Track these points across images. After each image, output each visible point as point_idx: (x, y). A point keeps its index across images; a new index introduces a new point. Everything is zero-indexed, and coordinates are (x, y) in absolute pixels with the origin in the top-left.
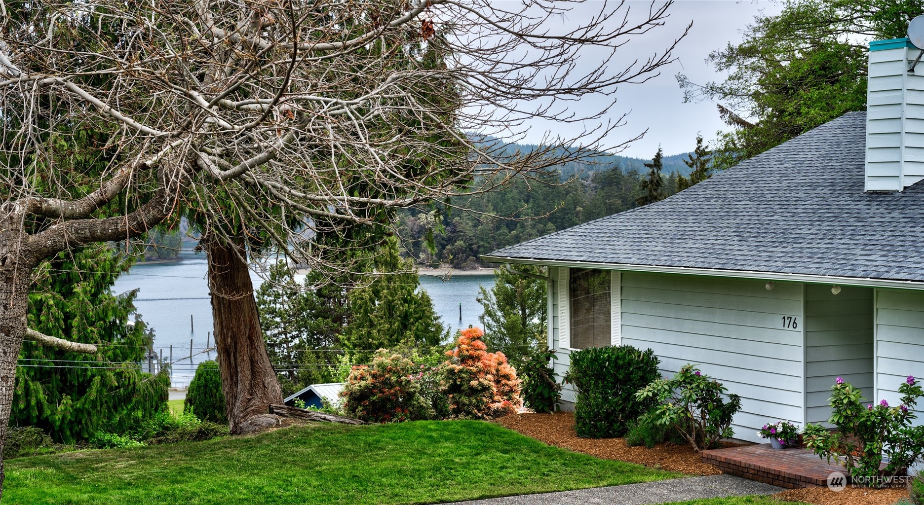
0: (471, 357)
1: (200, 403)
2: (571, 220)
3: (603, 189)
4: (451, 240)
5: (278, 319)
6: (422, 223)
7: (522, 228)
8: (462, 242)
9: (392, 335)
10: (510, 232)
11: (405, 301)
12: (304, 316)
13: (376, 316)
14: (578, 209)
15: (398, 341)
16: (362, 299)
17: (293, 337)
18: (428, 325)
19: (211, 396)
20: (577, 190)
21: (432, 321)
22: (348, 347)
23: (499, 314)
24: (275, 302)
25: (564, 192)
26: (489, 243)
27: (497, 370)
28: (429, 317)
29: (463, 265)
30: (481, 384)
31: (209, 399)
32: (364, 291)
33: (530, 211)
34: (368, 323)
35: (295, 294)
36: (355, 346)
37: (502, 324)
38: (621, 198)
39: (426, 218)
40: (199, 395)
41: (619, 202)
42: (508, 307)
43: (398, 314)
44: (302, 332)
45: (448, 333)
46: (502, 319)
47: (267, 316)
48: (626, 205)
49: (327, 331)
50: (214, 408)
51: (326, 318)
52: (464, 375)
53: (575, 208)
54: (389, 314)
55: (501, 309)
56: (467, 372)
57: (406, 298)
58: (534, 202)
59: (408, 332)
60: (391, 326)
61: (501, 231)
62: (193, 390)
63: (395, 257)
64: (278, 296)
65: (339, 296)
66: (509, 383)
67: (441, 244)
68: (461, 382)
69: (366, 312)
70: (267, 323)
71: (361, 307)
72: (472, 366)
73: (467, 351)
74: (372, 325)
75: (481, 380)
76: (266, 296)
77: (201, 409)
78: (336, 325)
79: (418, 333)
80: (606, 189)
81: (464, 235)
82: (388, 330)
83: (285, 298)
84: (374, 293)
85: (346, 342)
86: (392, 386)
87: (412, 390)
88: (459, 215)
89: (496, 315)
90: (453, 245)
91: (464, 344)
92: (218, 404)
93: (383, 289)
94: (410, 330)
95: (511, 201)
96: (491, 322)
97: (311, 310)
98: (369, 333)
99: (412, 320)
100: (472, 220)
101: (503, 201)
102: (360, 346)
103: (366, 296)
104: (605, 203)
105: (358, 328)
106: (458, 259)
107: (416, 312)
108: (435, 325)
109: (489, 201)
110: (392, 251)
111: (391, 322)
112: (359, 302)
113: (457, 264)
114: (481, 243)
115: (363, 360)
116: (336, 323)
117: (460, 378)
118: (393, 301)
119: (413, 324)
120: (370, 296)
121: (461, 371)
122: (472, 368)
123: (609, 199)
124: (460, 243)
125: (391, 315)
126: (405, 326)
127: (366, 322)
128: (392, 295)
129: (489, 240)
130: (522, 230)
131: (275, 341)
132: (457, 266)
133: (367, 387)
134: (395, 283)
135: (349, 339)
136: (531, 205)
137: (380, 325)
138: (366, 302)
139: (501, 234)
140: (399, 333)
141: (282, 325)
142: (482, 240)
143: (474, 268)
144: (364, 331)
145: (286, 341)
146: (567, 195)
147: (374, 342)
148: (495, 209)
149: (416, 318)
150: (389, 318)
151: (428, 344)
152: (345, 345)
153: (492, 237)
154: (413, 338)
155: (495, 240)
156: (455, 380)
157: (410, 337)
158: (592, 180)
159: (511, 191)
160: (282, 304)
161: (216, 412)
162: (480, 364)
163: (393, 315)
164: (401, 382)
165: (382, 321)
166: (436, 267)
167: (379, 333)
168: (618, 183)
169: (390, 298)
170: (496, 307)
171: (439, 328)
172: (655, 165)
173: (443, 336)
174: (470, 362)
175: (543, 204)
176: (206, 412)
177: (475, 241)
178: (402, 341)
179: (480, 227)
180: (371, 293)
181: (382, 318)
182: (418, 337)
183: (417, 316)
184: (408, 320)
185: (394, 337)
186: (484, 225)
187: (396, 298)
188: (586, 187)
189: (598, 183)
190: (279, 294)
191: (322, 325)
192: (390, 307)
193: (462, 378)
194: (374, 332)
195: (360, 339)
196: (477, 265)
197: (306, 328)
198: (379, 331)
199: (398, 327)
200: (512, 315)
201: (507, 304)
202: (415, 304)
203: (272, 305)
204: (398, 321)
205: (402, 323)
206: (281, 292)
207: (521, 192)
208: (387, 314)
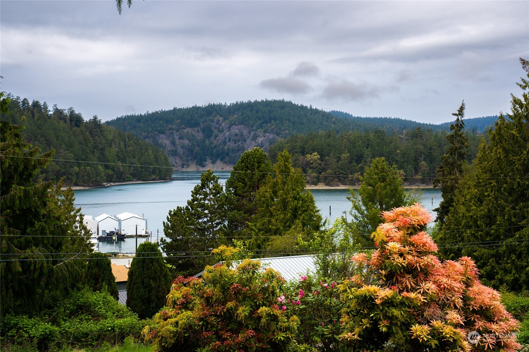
0: (410, 270)
1: (139, 274)
2: (393, 158)
3: (412, 140)
4: (324, 170)
5: (206, 212)
6: (308, 160)
7: (365, 162)
8: (331, 171)
9: (286, 223)
10: (358, 165)
11: (295, 198)
12: (225, 209)
13: (275, 209)
14: (398, 151)
15: (290, 227)
16: (265, 197)
17: (218, 224)
18: (311, 216)
19: (148, 269)
20: (397, 141)
21: (314, 213)
22: (255, 231)
23: (363, 208)
24: (204, 199)
25: (389, 142)
26: (345, 171)
27: (465, 299)
28: (312, 210)
29: (331, 183)
30: (435, 333)
31: (146, 272)
32: (266, 192)
33: (369, 152)
34: (269, 214)
35: (219, 193)
36: (260, 230)
37: (365, 215)
38: (423, 145)
39: (311, 157)
40: (138, 268)
41: (422, 147)
42: (370, 203)
43: (290, 207)
44: (224, 220)
45: (325, 222)
46: (365, 212)
47: (199, 209)
48: (426, 148)
49: (241, 219)
50: (150, 278)
51: (239, 211)
52: (396, 312)
53: (396, 151)
54: (284, 207)
55: (365, 204)
56: (402, 303)
57: (296, 197)
58: (372, 148)
59: (297, 221)
60: (285, 217)
61: (353, 164)
62: (134, 265)
63: (288, 168)
64: (206, 195)
65: (249, 195)
66: (494, 327)
67: (319, 172)
68: (389, 328)
69: (268, 206)
70: (198, 214)
71: (264, 203)
72: (413, 290)
73: (401, 255)
74: (271, 215)
75: (437, 324)
76: (198, 195)
77: (140, 279)
78: (246, 215)
79: (304, 221)
80: (414, 140)
81: (332, 167)
82: (283, 219)
83: (211, 196)
84: (273, 193)
85: (253, 227)
86: (241, 326)
87: (281, 336)
88: (328, 156)
89: (360, 209)
90: (325, 172)
91: (392, 239)
92: (153, 275)
93: (280, 190)
94: (299, 219)
95: (358, 147)
96: (357, 214)
97: (230, 204)
98: (270, 221)
99: (300, 212)
100: (336, 158)
101: (354, 147)
102: (263, 230)
103: (268, 195)
104: (414, 148)
105: (262, 217)
106: (328, 180)
107: (302, 207)
108: (316, 216)
109: (345, 147)
110: (286, 163)
111: (285, 214)
112: (263, 199)
113: (328, 183)
114: (341, 171)
115: (265, 241)
116: (247, 214)
117: (386, 317)
118: (287, 198)
119: (300, 215)
120: (270, 195)
121: (389, 303)
122: (412, 295)
123: (416, 146)
124: (329, 171)
125: (285, 209)
126: (295, 216)
127: (268, 214)
128: (286, 194)
129: (346, 170)
130: (364, 164)
131: (204, 227)
132: (327, 184)
133: (189, 327)
134: (288, 186)
135: (255, 225)
136: (369, 149)
137: (277, 215)
138: (268, 200)
139: (353, 166)
140: (290, 221)
141: (209, 215)
142: (342, 170)
143: (338, 185)
144: (266, 220)
145: (212, 227)
146: (390, 143)
147: (273, 227)
148: (349, 152)
149: (302, 210)
150: (284, 210)
151: (312, 229)
152: (252, 229)
153: (347, 168)
154: (300, 225)
155: (349, 169)
156: (375, 323)
157: (299, 224)
158: (406, 135)
159: (358, 141)
160: (209, 200)
161: (151, 281)
162: (430, 286)
163: (286, 209)
164: (260, 318)
165: (279, 213)
166: (316, 185)
167: (276, 221)
168: (421, 136)
169: (285, 196)
170: (361, 203)
171: (320, 218)
172: (460, 114)
173: (322, 224)
174: (408, 281)
175: (377, 149)
176: (144, 281)
177: (337, 170)
178: (293, 227)
179: (340, 162)
180: (271, 192)
181: (279, 210)
182: (304, 225)
183: (303, 209)
184: (298, 212)
185: (287, 224)
186: (343, 161)
187: (289, 196)
188: (402, 139)
189: (409, 137)
190: (207, 194)
191: (237, 215)
192: (285, 203)
193: (391, 319)
194: (273, 220)
195: (263, 225)
196: (339, 184)
197: (226, 217)
198: (276, 220)
199: (290, 217)
200: (373, 209)
201: (369, 201)
202: (302, 200)
203: (202, 201)
204: (290, 212)
205: (293, 214)
206: (208, 192)
207: (363, 142)
208: (282, 207)
